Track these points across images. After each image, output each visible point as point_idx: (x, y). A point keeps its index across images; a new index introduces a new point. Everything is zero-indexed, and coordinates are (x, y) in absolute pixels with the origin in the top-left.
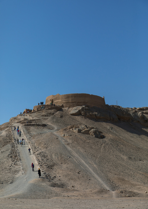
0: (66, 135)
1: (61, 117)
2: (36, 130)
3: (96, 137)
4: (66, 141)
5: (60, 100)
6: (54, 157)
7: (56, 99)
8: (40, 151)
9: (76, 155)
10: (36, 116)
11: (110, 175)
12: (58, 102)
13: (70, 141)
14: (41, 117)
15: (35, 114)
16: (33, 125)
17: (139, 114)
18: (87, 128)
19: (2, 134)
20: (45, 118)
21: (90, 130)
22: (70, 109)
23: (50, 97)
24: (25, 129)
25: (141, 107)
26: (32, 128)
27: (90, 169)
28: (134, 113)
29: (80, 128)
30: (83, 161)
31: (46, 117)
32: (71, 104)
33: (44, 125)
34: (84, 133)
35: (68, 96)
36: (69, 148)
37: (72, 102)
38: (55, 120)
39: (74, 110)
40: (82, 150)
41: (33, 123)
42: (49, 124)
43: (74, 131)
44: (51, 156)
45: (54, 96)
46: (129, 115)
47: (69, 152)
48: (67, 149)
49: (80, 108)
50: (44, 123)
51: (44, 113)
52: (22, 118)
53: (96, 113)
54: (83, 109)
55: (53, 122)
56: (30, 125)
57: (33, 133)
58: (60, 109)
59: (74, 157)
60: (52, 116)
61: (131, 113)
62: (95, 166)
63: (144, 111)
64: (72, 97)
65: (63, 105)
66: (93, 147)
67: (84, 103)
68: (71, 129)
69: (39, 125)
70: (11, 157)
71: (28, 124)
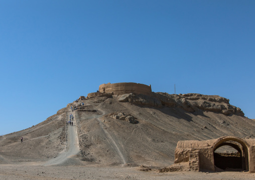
0: (106, 121)
1: (111, 103)
2: (86, 115)
3: (131, 122)
4: (105, 126)
5: (111, 89)
6: (92, 138)
7: (107, 87)
8: (83, 134)
9: (110, 137)
10: (89, 103)
11: (131, 153)
12: (109, 90)
13: (108, 126)
14: (93, 104)
15: (88, 101)
16: (85, 111)
17: (183, 100)
18: (124, 115)
19: (58, 119)
20: (96, 104)
21: (126, 116)
22: (119, 97)
23: (102, 86)
24: (77, 114)
25: (187, 94)
26: (83, 113)
27: (118, 149)
28: (178, 99)
29: (118, 115)
30: (114, 143)
31: (98, 104)
32: (120, 92)
33: (94, 111)
34: (121, 119)
35: (117, 85)
36: (106, 132)
37: (121, 90)
38: (104, 106)
39: (122, 97)
40: (116, 134)
41: (85, 109)
42: (99, 110)
43: (114, 117)
44: (91, 138)
45: (105, 85)
46: (174, 101)
47: (106, 135)
48: (104, 132)
49: (128, 95)
50: (94, 109)
51: (96, 100)
52: (77, 104)
53: (142, 100)
54: (130, 96)
55: (103, 108)
56: (82, 111)
57: (83, 118)
58: (110, 96)
59: (108, 138)
60: (102, 103)
61: (176, 99)
62: (122, 146)
63: (189, 98)
64: (121, 85)
65: (113, 93)
66: (126, 131)
67: (132, 91)
68: (111, 116)
69: (89, 111)
70: (60, 138)
71: (81, 109)
